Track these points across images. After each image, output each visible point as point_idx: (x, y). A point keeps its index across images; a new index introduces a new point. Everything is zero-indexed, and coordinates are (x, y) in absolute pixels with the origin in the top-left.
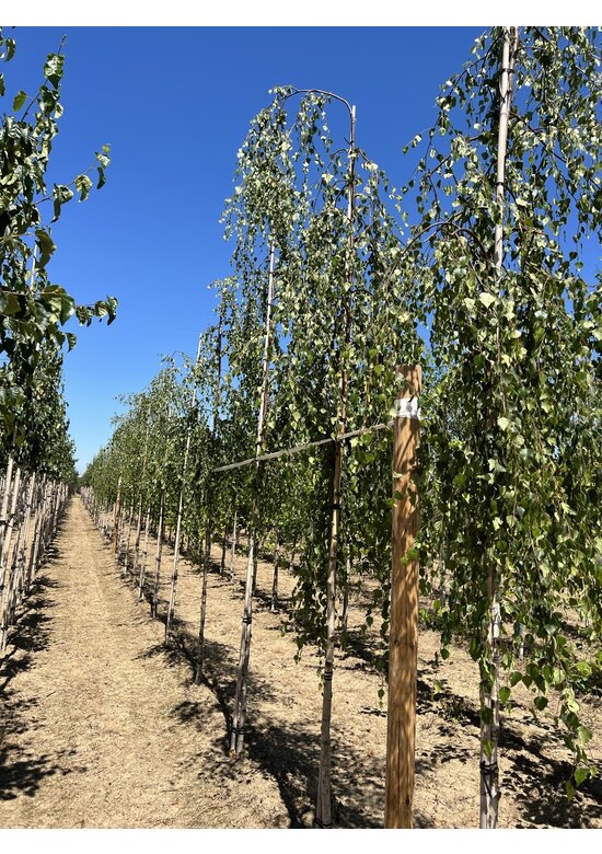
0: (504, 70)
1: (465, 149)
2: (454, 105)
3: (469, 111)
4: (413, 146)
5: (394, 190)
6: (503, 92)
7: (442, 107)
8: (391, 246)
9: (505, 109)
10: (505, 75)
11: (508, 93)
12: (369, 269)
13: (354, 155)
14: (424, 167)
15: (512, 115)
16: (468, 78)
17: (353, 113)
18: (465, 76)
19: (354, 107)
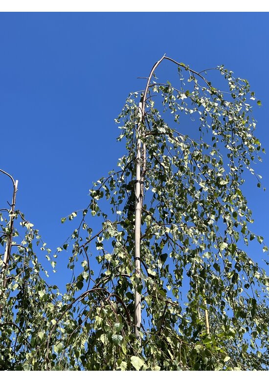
0: (137, 181)
1: (114, 232)
2: (102, 196)
3: (113, 202)
4: (70, 219)
5: (45, 244)
6: (138, 194)
7: (93, 197)
8: (39, 289)
9: (139, 206)
10: (138, 184)
11: (141, 195)
12: (17, 303)
13: (14, 215)
14: (77, 236)
15: (143, 211)
16: (112, 182)
17: (16, 184)
18: (110, 180)
19: (17, 181)
